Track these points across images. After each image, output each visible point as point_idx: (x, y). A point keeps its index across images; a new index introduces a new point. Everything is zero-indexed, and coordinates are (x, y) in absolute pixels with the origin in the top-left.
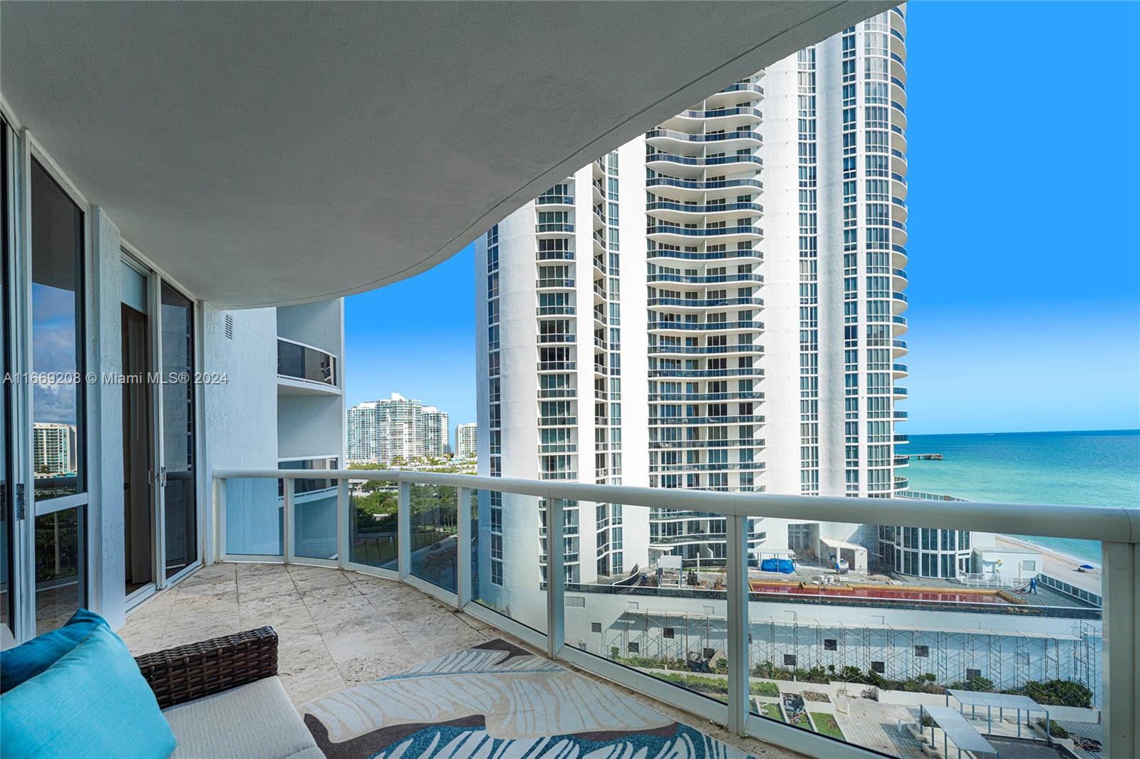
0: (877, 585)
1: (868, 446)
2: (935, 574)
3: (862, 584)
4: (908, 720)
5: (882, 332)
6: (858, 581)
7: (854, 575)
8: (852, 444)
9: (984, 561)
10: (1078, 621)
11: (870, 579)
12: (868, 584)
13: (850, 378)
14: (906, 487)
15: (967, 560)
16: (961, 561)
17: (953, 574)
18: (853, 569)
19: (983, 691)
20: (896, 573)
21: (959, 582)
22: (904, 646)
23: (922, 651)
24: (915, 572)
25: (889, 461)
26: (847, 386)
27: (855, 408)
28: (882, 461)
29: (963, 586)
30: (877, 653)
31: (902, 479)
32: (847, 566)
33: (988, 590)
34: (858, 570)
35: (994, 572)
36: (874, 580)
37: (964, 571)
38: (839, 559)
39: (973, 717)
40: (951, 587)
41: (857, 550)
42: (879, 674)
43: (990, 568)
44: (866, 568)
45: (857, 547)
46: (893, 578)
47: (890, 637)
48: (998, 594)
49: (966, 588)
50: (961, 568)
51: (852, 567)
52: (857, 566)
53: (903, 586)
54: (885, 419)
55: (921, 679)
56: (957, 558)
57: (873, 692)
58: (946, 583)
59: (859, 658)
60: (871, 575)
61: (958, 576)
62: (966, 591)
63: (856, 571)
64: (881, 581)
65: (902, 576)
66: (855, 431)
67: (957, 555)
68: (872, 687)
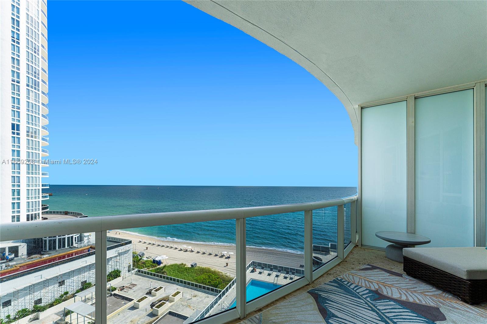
0: (34, 260)
1: (27, 189)
2: (64, 246)
3: (25, 263)
4: (57, 319)
5: (35, 132)
6: (22, 262)
7: (19, 259)
8: (16, 188)
9: (85, 236)
10: (117, 248)
11: (29, 259)
12: (29, 262)
13: (15, 152)
14: (48, 209)
15: (78, 237)
16: (75, 238)
17: (72, 244)
18: (18, 256)
19: (88, 288)
20: (45, 252)
21: (75, 247)
22: (53, 285)
23: (62, 283)
24: (55, 248)
25: (39, 197)
26: (13, 156)
27: (18, 168)
28: (35, 197)
29: (77, 248)
30: (37, 295)
31: (45, 205)
32: (13, 256)
33: (87, 247)
34: (21, 256)
35: (88, 239)
36: (32, 258)
37: (77, 242)
38: (7, 254)
39: (85, 301)
40: (72, 250)
41: (20, 245)
42: (39, 305)
43: (87, 238)
44: (26, 253)
45: (20, 244)
46: (43, 255)
47: (45, 283)
48: (91, 247)
49: (79, 249)
50: (75, 241)
51: (16, 256)
52: (20, 254)
53: (49, 256)
54: (37, 176)
55: (61, 296)
56: (74, 237)
57: (37, 316)
58: (70, 249)
59: (27, 302)
60: (29, 256)
61: (75, 245)
62: (79, 250)
63: (19, 257)
64: (36, 258)
65: (48, 252)
66: (18, 181)
67: (74, 236)
68: (35, 314)
